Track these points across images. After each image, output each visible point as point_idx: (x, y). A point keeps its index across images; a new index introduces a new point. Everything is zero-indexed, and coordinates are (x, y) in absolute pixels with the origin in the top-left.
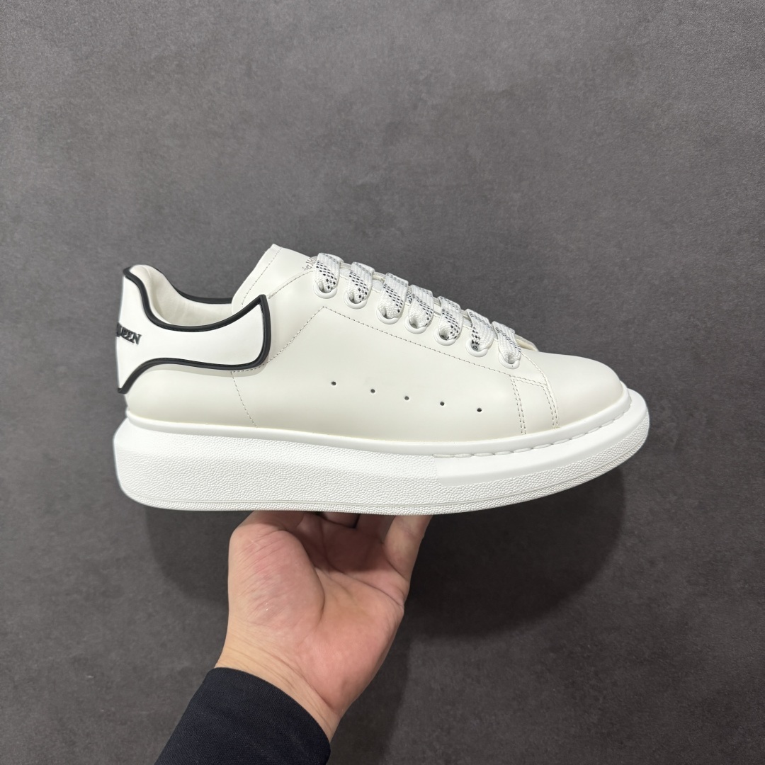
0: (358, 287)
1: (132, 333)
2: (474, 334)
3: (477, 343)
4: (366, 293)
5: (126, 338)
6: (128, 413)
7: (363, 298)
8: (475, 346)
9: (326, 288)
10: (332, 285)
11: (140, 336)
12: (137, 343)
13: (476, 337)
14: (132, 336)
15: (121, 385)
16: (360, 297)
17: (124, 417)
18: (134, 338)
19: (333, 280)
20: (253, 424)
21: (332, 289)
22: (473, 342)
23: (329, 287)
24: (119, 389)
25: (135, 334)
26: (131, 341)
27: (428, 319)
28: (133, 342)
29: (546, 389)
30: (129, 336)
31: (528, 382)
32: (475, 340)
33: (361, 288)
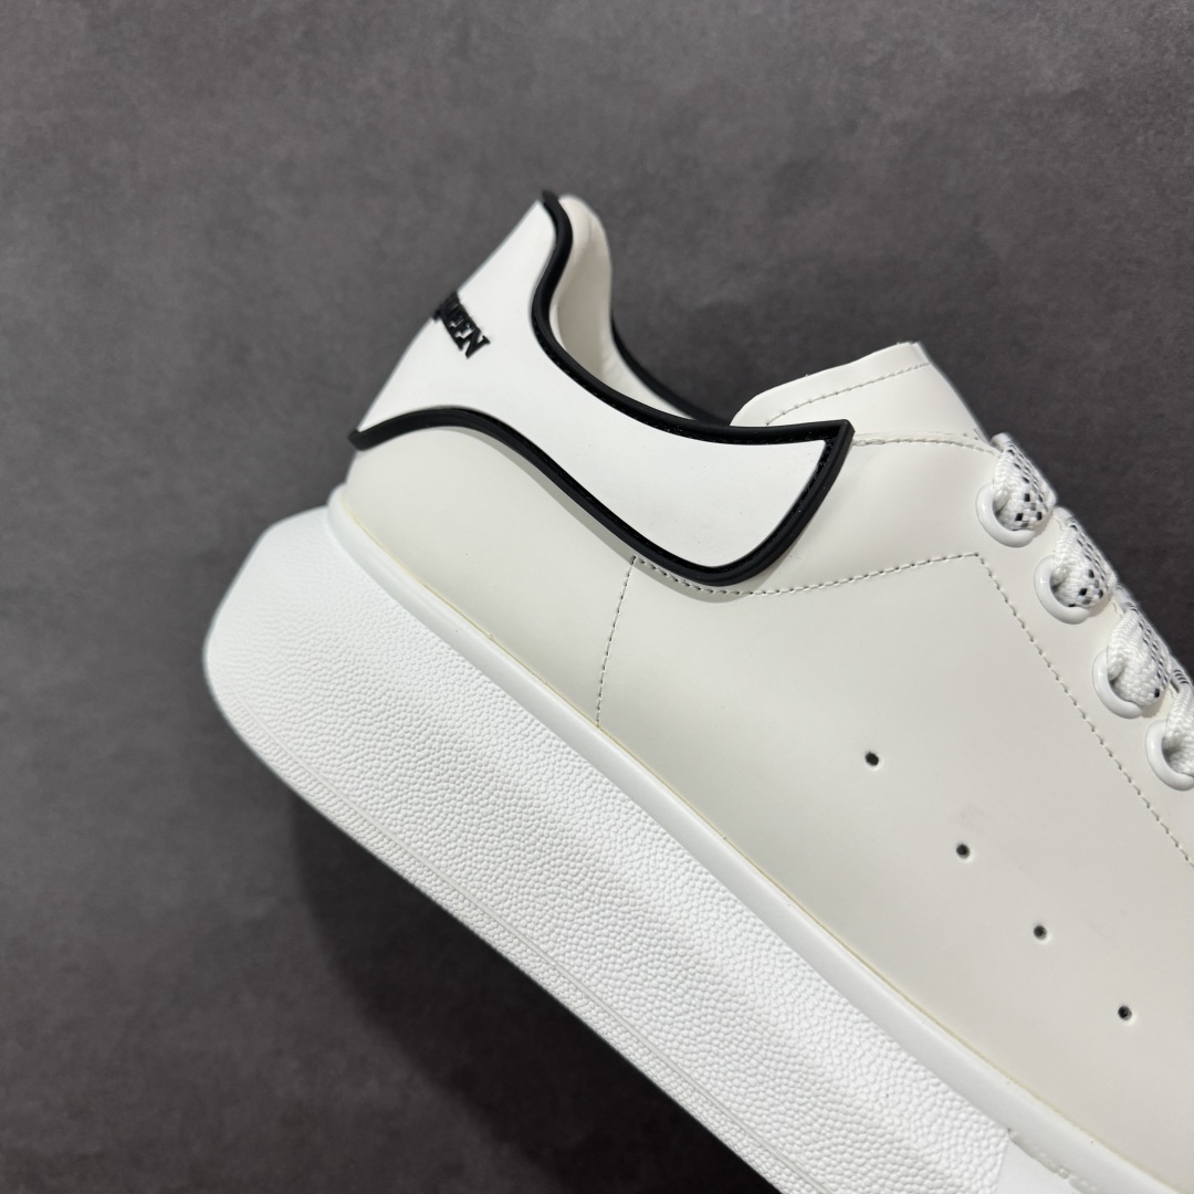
1: (473, 325)
5: (452, 331)
6: (338, 497)
7: (1087, 602)
10: (1031, 518)
11: (486, 341)
12: (468, 354)
14: (468, 332)
15: (366, 425)
16: (1083, 592)
17: (320, 500)
18: (469, 338)
19: (1039, 507)
20: (596, 713)
21: (1025, 526)
24: (356, 432)
25: (477, 331)
26: (460, 342)
28: (461, 347)
30: (463, 330)
33: (1095, 572)
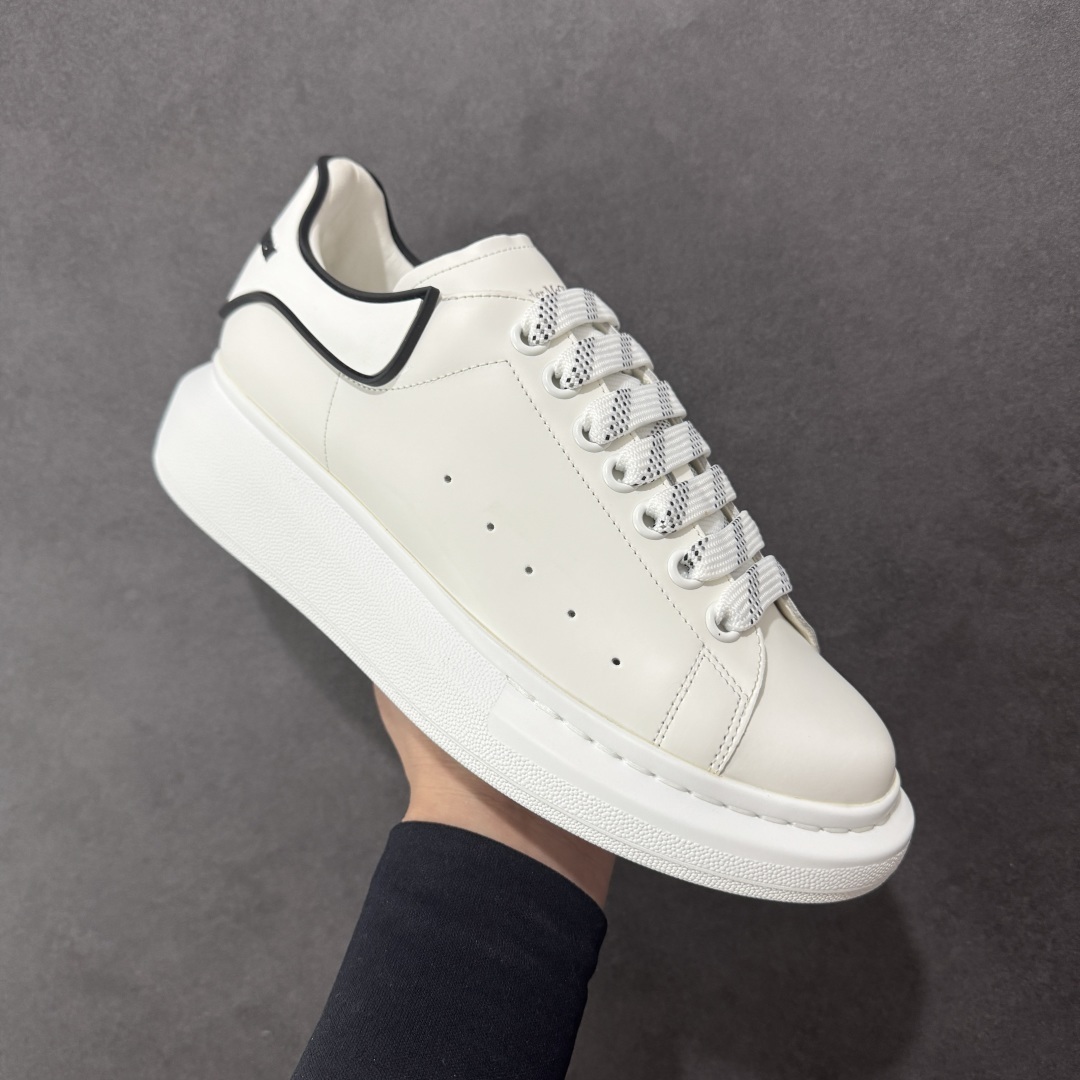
0: (574, 364)
2: (698, 548)
3: (692, 564)
4: (581, 381)
7: (572, 386)
8: (685, 565)
9: (531, 337)
10: (541, 338)
13: (697, 553)
16: (568, 380)
19: (547, 332)
21: (538, 342)
22: (686, 557)
23: (534, 338)
27: (644, 478)
29: (741, 703)
31: (724, 674)
32: (692, 556)
33: (578, 369)
